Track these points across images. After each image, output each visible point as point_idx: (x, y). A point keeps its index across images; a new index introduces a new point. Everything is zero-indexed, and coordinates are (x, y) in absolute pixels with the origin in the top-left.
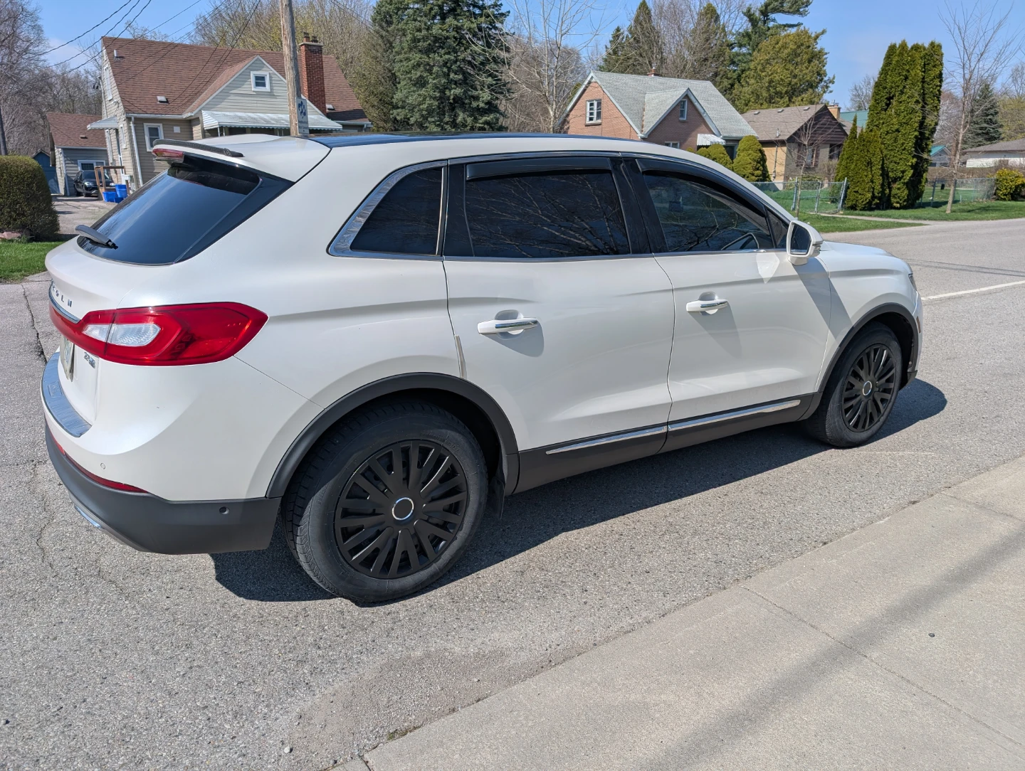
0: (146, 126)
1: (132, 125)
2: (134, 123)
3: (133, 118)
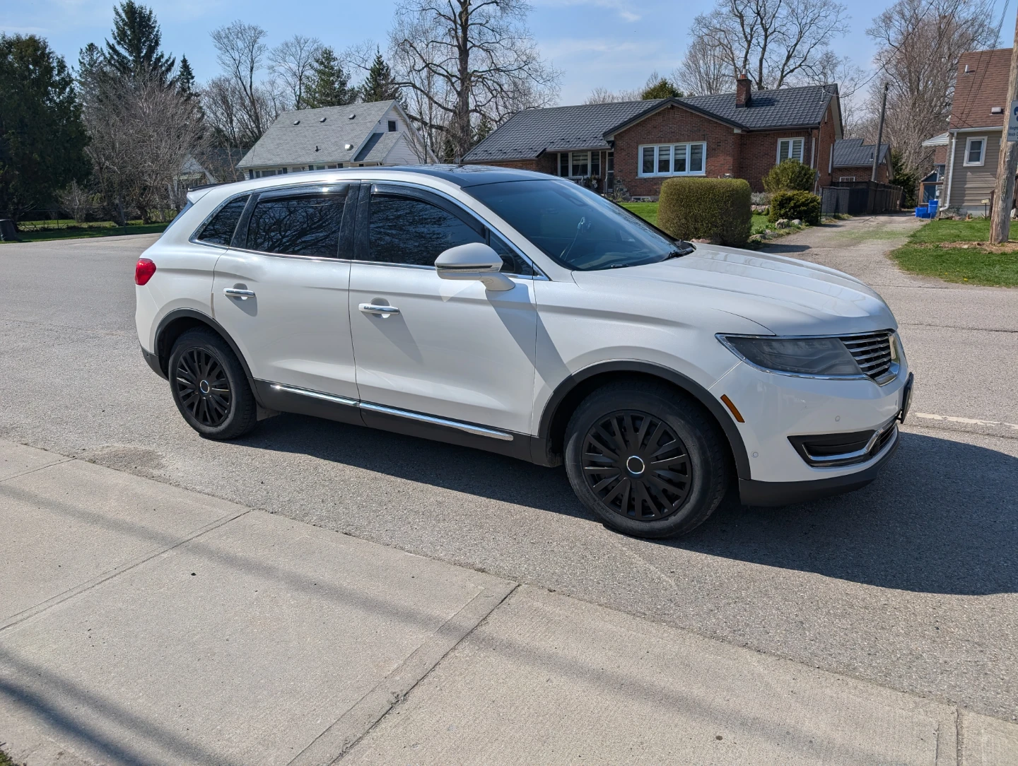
0: (969, 140)
1: (954, 141)
2: (957, 138)
3: (955, 134)
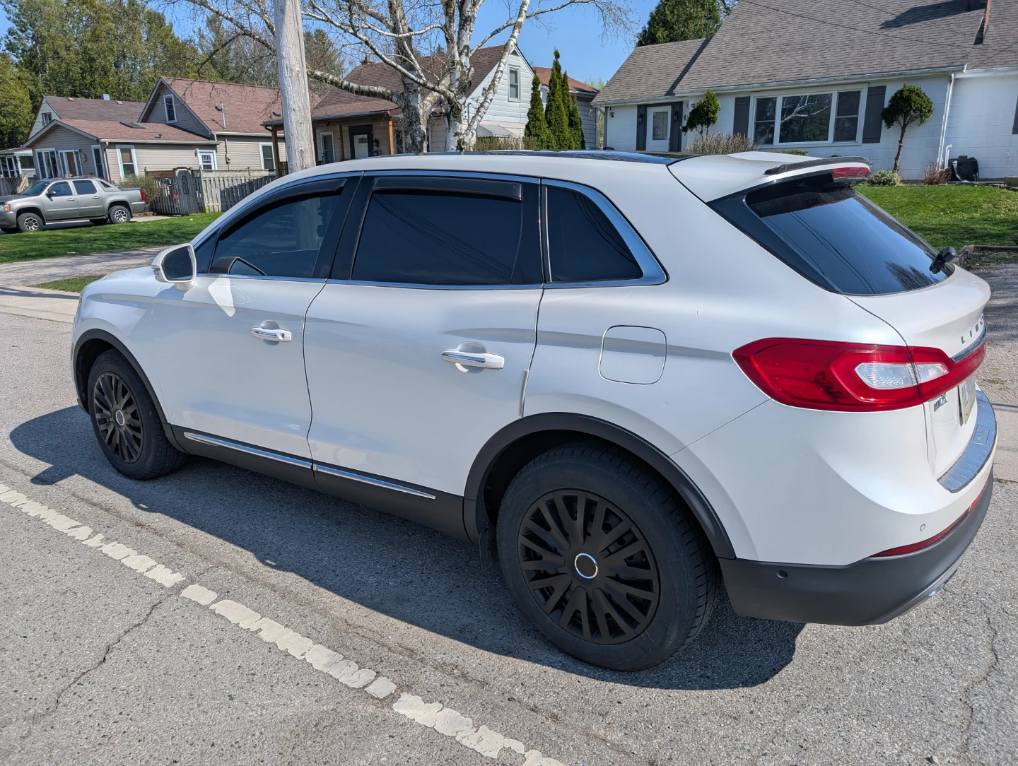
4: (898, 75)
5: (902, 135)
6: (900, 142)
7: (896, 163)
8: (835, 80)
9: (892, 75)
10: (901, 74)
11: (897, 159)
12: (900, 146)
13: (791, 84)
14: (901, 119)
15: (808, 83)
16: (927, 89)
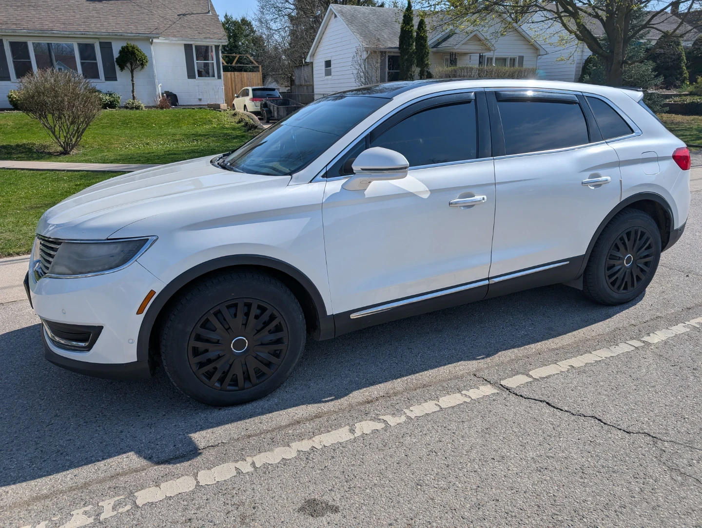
4: (119, 36)
5: (132, 77)
6: (132, 81)
7: (133, 95)
8: (75, 34)
9: (116, 35)
10: (121, 35)
11: (133, 92)
12: (133, 84)
13: (39, 33)
14: (129, 65)
15: (53, 33)
16: (141, 46)
